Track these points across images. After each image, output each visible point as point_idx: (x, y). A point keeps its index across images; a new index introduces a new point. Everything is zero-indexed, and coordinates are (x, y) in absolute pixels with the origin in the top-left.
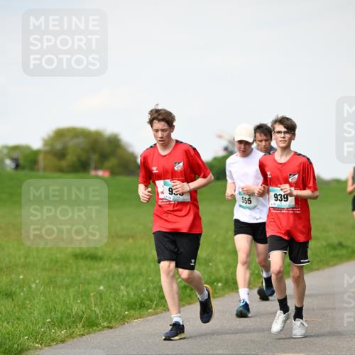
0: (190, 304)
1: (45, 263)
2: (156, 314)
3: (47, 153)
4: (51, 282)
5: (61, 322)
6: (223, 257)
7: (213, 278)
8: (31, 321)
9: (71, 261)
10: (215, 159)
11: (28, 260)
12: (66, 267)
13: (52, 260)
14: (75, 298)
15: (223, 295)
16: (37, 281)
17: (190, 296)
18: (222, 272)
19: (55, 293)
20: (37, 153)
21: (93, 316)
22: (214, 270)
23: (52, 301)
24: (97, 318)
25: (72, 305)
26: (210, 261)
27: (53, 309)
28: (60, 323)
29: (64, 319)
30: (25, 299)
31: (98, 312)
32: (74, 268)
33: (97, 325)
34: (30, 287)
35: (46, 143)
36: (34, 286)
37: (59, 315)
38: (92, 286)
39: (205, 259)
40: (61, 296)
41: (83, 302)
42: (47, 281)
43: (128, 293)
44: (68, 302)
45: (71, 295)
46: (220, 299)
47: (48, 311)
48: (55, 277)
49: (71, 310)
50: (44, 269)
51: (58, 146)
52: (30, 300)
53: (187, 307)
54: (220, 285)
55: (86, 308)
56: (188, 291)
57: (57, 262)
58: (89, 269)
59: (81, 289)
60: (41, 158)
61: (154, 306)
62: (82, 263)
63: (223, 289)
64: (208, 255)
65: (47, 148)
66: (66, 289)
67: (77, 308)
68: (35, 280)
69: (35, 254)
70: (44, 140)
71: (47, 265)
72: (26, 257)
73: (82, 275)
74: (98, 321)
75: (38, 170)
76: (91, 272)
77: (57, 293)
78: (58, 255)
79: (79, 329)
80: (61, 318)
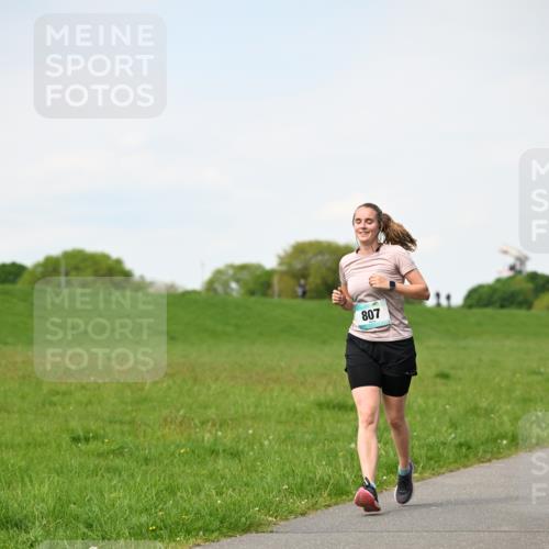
0: (465, 466)
1: (280, 415)
2: (423, 479)
3: (282, 274)
4: (288, 438)
5: (301, 489)
6: (509, 407)
7: (496, 433)
8: (263, 488)
9: (313, 412)
10: (498, 281)
11: (259, 410)
12: (308, 419)
13: (289, 410)
14: (319, 460)
15: (509, 455)
16: (271, 437)
17: (466, 456)
18: (508, 427)
19: (293, 452)
20: (270, 273)
21: (342, 482)
22: (497, 423)
23: (290, 462)
24: (347, 484)
25: (315, 468)
26: (492, 411)
27: (291, 473)
28: (300, 491)
29: (305, 485)
30: (255, 460)
31: (348, 476)
32: (318, 420)
33: (347, 493)
34: (262, 445)
35: (282, 261)
36: (266, 443)
37: (299, 480)
38: (341, 444)
39: (486, 410)
40: (301, 455)
41: (329, 464)
42: (283, 437)
43: (386, 452)
44: (310, 463)
45: (314, 454)
46: (506, 460)
47: (285, 475)
48: (293, 432)
49: (315, 473)
50: (280, 422)
51: (298, 265)
52: (262, 462)
53: (462, 470)
54: (505, 442)
55: (333, 471)
56: (464, 450)
57: (295, 412)
58: (337, 422)
59: (326, 448)
60: (275, 280)
61: (420, 469)
62: (327, 414)
63: (508, 447)
64: (489, 404)
65: (284, 268)
66: (308, 447)
67: (322, 471)
68: (268, 436)
69: (268, 403)
70: (280, 257)
71: (284, 418)
72: (256, 407)
73: (328, 430)
74: (348, 489)
75: (272, 296)
76: (339, 425)
77: (296, 451)
78: (298, 404)
79: (324, 498)
80: (302, 484)
